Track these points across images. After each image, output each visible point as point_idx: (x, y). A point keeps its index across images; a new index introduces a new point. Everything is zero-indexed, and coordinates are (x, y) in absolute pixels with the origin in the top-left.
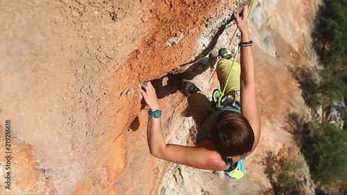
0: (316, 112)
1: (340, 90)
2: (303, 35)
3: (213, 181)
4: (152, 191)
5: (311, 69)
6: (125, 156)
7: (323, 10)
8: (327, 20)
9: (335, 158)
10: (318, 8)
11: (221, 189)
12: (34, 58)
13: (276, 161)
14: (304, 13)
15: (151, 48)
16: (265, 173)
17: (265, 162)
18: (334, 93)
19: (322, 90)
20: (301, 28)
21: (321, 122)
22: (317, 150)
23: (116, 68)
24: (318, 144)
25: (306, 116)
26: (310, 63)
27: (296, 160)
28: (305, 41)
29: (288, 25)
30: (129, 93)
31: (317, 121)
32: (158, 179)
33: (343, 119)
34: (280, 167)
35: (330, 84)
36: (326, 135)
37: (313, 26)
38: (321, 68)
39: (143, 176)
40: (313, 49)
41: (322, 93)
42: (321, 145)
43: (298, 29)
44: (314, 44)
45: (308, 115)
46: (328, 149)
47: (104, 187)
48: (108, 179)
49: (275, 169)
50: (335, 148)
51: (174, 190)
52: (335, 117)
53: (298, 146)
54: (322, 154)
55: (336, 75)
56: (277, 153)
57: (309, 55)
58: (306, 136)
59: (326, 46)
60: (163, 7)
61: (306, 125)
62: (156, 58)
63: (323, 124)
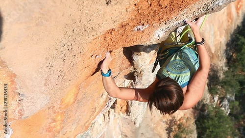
0: (213, 98)
1: (235, 88)
2: (221, 42)
3: (129, 125)
4: (86, 123)
5: (219, 68)
6: (76, 95)
7: (239, 29)
8: (240, 37)
9: (217, 133)
10: (236, 26)
11: (133, 132)
12: (41, 16)
13: (176, 124)
14: (226, 28)
15: (123, 29)
16: (167, 130)
17: (168, 122)
18: (230, 89)
19: (222, 84)
20: (220, 37)
21: (215, 106)
22: (206, 124)
23: (95, 37)
24: (208, 121)
25: (206, 99)
26: (220, 63)
27: (190, 127)
28: (220, 47)
29: (212, 33)
30: (98, 56)
31: (212, 105)
32: (93, 115)
33: (230, 109)
34: (177, 129)
35: (229, 82)
36: (216, 116)
37: (229, 38)
38: (226, 69)
39: (84, 112)
40: (225, 54)
41: (222, 86)
42: (210, 122)
43: (218, 37)
44: (226, 51)
45: (207, 99)
46: (214, 126)
47: (55, 113)
48: (60, 108)
49: (174, 129)
50: (219, 127)
51: (101, 125)
52: (225, 105)
53: (195, 118)
54: (209, 129)
55: (235, 76)
56: (178, 119)
57: (220, 58)
58: (202, 113)
59: (234, 55)
60: (145, 5)
61: (204, 105)
62: (124, 37)
63: (216, 108)
